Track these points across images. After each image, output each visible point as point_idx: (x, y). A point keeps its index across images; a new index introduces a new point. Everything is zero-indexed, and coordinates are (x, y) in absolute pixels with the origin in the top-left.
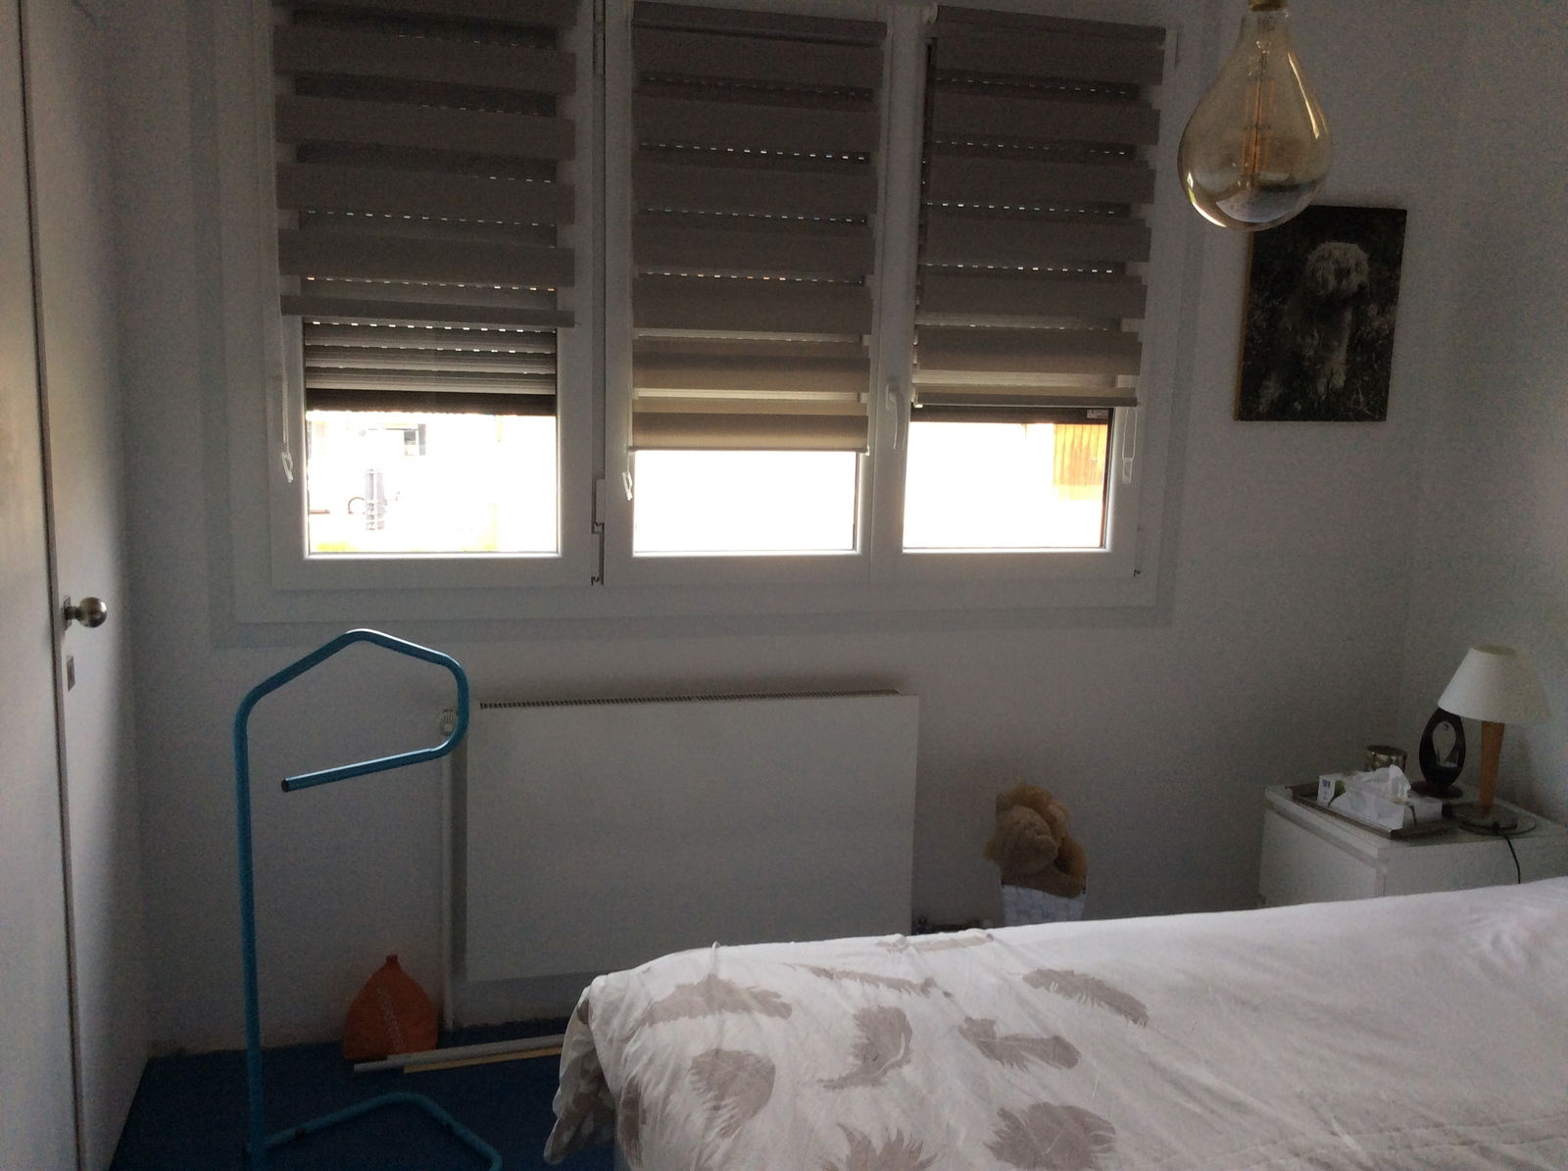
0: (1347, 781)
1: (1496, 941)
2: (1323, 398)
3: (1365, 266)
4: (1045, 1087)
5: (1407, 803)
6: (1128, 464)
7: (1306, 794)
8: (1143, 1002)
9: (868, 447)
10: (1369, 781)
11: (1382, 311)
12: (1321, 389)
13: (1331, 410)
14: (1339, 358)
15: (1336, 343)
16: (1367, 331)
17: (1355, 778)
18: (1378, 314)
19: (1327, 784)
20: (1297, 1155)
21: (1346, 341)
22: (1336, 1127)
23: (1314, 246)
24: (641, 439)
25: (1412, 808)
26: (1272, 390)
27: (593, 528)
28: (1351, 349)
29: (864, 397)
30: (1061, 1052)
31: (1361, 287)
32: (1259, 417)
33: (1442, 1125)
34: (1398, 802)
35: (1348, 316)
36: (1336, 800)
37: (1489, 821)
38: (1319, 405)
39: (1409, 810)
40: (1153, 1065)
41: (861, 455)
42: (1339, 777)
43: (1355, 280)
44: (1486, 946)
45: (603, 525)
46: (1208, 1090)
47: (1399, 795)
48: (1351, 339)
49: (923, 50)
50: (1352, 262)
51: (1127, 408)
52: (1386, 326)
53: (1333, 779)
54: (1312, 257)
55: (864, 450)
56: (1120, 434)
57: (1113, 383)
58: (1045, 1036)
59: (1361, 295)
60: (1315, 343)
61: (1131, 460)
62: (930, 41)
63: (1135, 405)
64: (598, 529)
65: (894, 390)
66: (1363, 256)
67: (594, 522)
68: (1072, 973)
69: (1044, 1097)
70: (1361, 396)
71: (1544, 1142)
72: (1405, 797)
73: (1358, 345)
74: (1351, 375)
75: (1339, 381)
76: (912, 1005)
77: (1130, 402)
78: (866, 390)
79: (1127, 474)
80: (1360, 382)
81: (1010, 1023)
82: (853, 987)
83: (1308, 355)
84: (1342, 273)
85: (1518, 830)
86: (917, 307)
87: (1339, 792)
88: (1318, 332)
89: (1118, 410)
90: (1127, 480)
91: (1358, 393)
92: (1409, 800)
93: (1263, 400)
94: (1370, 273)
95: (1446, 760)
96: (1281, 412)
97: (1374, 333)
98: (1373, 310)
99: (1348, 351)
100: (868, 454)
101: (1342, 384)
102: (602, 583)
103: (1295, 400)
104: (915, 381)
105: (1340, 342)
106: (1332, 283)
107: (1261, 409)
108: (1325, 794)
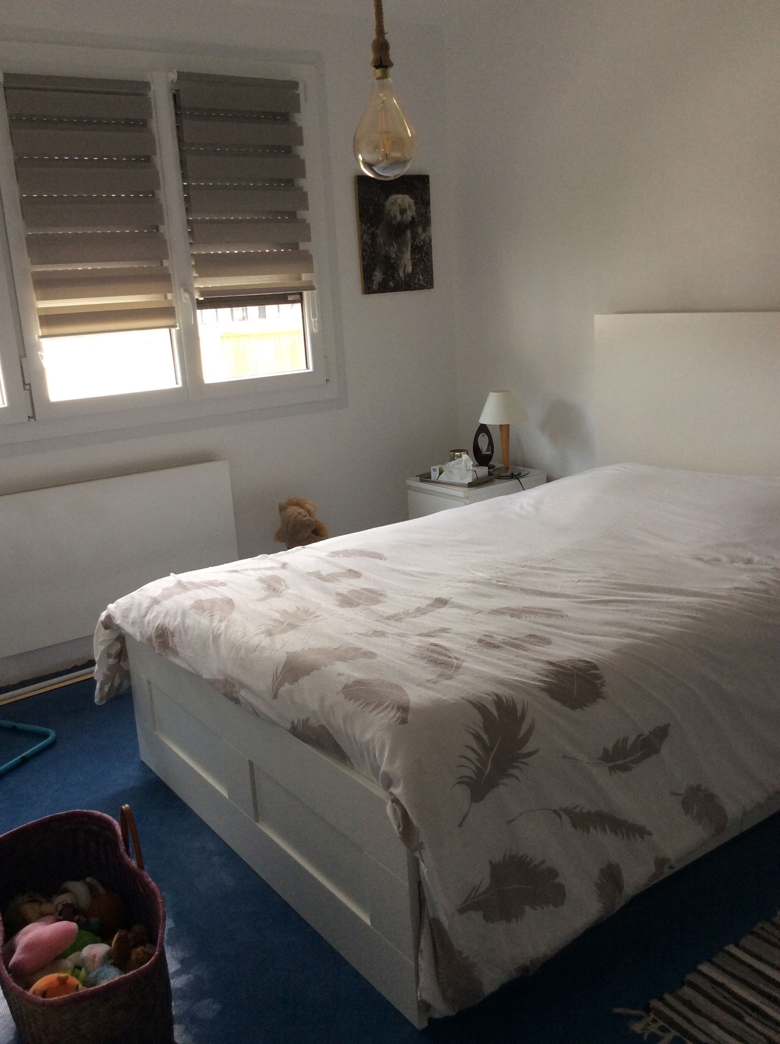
0: (444, 467)
1: (522, 507)
2: (403, 278)
3: (413, 207)
4: (351, 585)
5: (472, 470)
6: (315, 322)
7: (426, 478)
8: (382, 553)
9: (178, 325)
10: (454, 465)
11: (424, 230)
12: (401, 274)
13: (407, 285)
14: (408, 256)
15: (405, 249)
16: (419, 241)
17: (447, 465)
18: (423, 232)
19: (435, 470)
20: (461, 582)
21: (410, 248)
22: (473, 572)
23: (387, 198)
24: (46, 331)
25: (475, 471)
26: (378, 276)
27: (24, 387)
28: (413, 252)
29: (169, 296)
30: (354, 574)
31: (413, 218)
32: (374, 292)
33: (513, 563)
34: (468, 470)
35: (409, 234)
36: (440, 477)
37: (509, 473)
38: (401, 283)
39: (474, 473)
40: (393, 570)
41: (173, 330)
42: (440, 466)
43: (410, 214)
44: (518, 509)
45: (30, 384)
46: (420, 572)
47: (468, 468)
48: (412, 247)
49: (171, 96)
50: (407, 205)
51: (310, 292)
52: (427, 238)
53: (437, 468)
54: (388, 203)
55: (174, 326)
56: (308, 305)
57: (300, 279)
58: (344, 571)
59: (413, 223)
60: (395, 250)
61: (316, 319)
62: (174, 92)
63: (314, 290)
64: (27, 387)
65: (186, 290)
66: (412, 201)
67: (24, 384)
68: (347, 550)
69: (352, 588)
70: (421, 276)
71: (552, 561)
72: (471, 468)
73: (416, 249)
74: (414, 265)
75: (409, 269)
76: (281, 573)
77: (311, 288)
78: (171, 292)
79: (315, 327)
80: (419, 269)
81: (326, 570)
82: (250, 573)
83: (392, 257)
84: (403, 212)
85: (522, 475)
86: (191, 243)
87: (441, 473)
88: (396, 243)
89: (305, 293)
90: (315, 330)
91: (419, 275)
92: (474, 469)
93: (375, 282)
94: (416, 210)
95: (486, 451)
96: (383, 288)
97: (422, 242)
98: (420, 230)
99: (411, 253)
100: (178, 328)
101: (411, 270)
102: (35, 419)
103: (390, 281)
104: (196, 286)
105: (407, 249)
106: (399, 217)
107: (374, 287)
108: (434, 475)
